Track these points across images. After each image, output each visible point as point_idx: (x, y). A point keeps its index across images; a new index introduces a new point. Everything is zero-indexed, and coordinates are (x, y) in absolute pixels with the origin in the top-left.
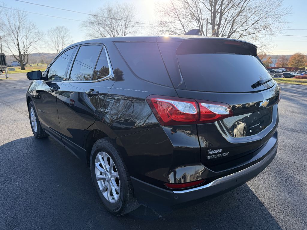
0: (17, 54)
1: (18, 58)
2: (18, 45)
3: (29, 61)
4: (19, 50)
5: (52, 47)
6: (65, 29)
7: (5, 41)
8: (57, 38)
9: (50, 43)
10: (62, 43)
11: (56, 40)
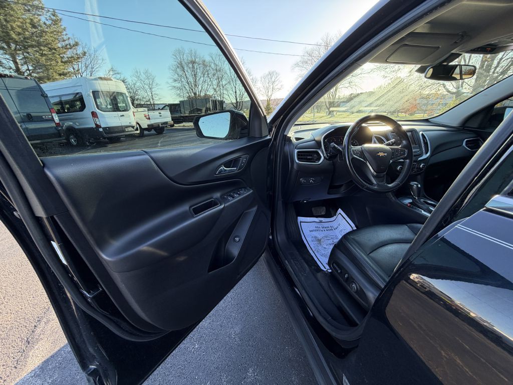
0: (234, 101)
1: (235, 105)
2: (236, 92)
3: (243, 107)
4: (236, 97)
5: (262, 93)
6: (277, 73)
7: (226, 89)
8: (268, 83)
9: (261, 89)
10: (272, 88)
11: (267, 85)
